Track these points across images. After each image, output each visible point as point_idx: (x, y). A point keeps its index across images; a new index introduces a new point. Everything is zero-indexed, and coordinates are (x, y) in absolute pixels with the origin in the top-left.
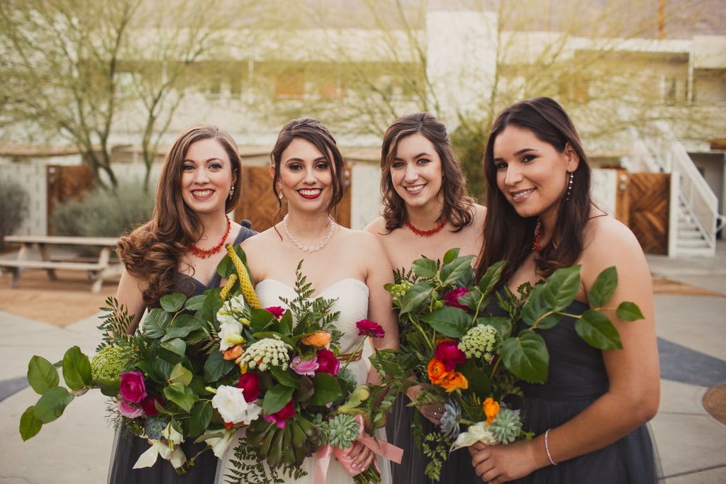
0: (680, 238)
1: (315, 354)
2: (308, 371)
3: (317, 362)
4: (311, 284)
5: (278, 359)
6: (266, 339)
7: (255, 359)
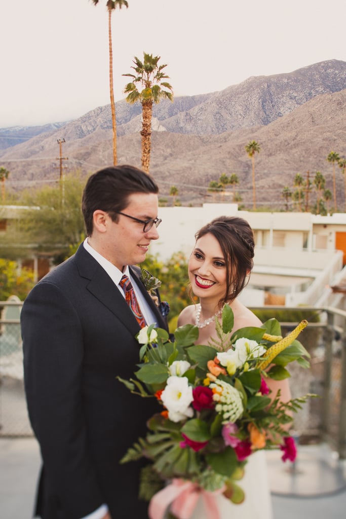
5: (230, 416)
7: (222, 397)
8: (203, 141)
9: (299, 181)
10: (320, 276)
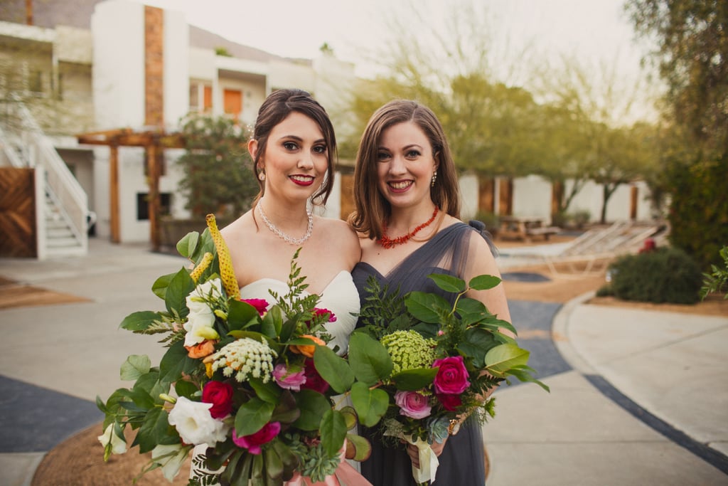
0: (49, 238)
1: (303, 364)
2: (293, 385)
3: (305, 375)
4: (305, 277)
5: (261, 369)
6: (248, 340)
7: (232, 365)
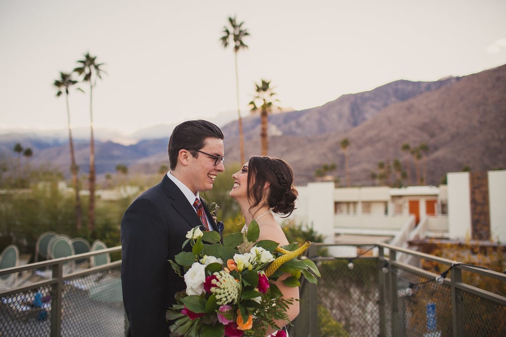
3: (228, 323)
5: (221, 298)
8: (310, 141)
9: (381, 166)
10: (399, 235)
